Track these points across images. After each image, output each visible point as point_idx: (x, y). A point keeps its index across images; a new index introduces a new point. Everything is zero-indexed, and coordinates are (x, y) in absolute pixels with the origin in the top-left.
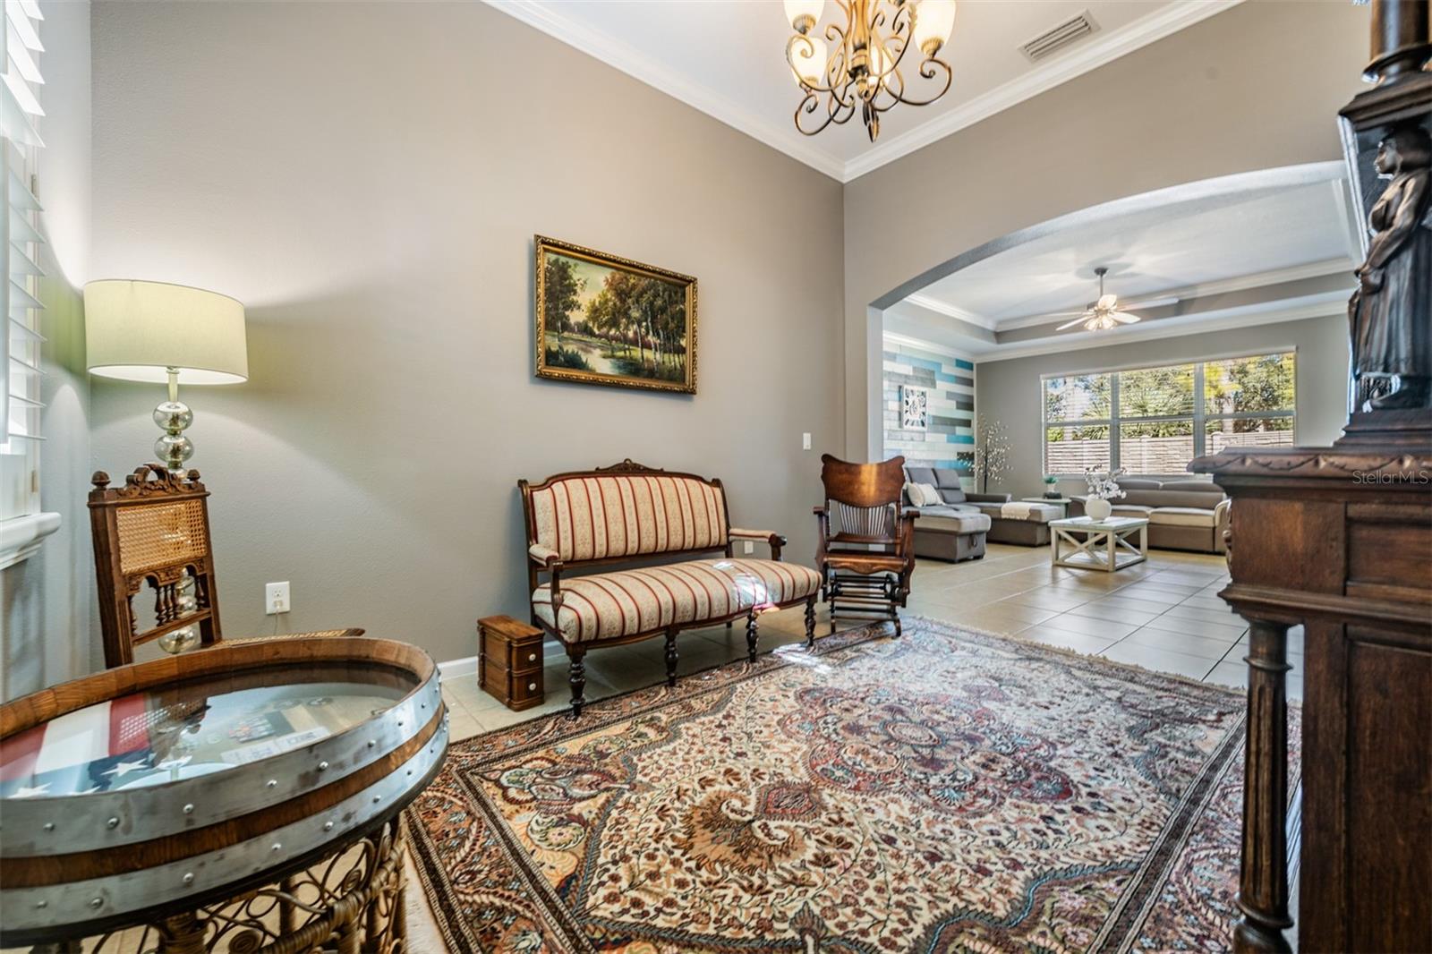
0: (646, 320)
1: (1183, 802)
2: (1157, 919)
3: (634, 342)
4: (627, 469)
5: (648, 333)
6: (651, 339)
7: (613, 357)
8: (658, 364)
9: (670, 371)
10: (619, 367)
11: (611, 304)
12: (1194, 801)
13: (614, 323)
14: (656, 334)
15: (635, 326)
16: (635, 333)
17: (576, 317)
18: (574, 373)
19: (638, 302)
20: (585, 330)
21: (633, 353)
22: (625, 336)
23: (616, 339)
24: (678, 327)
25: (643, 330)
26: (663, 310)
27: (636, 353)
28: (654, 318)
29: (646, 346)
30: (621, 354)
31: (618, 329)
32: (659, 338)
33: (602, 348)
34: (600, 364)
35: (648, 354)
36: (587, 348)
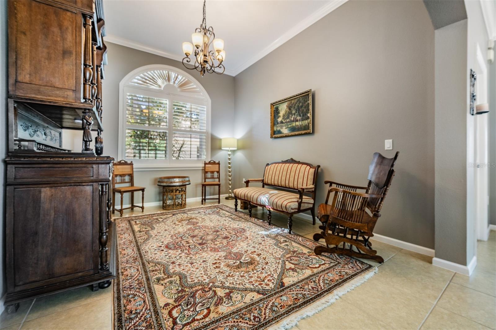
0: (297, 113)
1: (145, 261)
2: (132, 242)
3: (293, 121)
4: (292, 161)
5: (297, 116)
6: (298, 118)
7: (288, 128)
8: (300, 125)
9: (304, 127)
10: (290, 130)
11: (287, 112)
12: (143, 264)
13: (288, 118)
14: (300, 116)
15: (294, 116)
16: (294, 118)
17: (280, 120)
18: (279, 135)
19: (294, 108)
20: (282, 122)
21: (293, 125)
22: (291, 120)
23: (289, 122)
24: (307, 110)
25: (296, 116)
26: (302, 107)
27: (294, 124)
28: (299, 110)
29: (297, 121)
30: (290, 126)
31: (289, 119)
32: (301, 117)
33: (285, 126)
34: (285, 131)
35: (297, 123)
36: (282, 127)
